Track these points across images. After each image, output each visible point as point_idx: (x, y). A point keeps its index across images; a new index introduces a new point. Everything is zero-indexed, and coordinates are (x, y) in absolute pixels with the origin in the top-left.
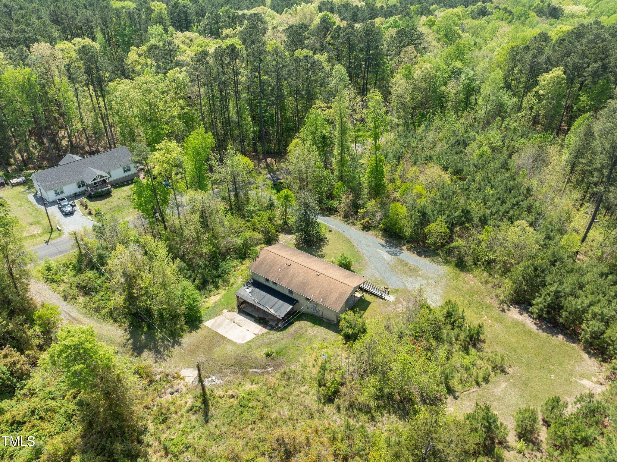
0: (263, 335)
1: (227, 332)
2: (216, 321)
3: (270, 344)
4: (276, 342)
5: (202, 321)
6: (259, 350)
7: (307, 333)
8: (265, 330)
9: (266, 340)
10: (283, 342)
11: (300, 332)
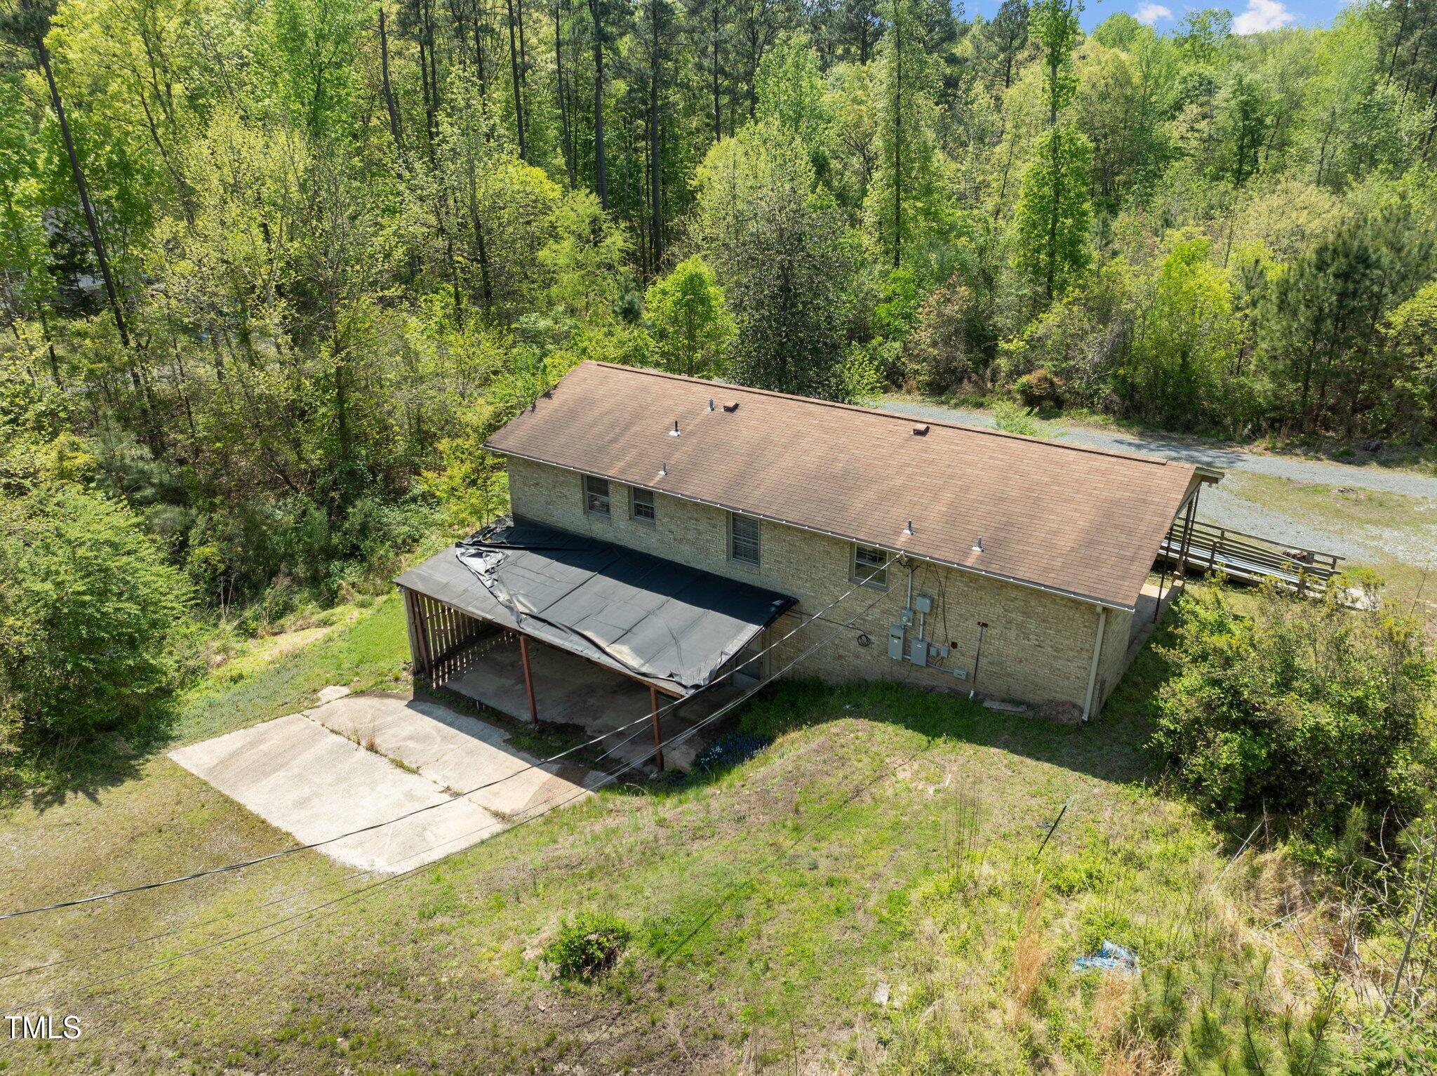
0: (554, 816)
1: (301, 803)
2: (252, 745)
3: (606, 868)
4: (650, 855)
5: (165, 739)
6: (509, 918)
7: (888, 789)
8: (569, 793)
9: (568, 846)
10: (709, 854)
11: (833, 782)
